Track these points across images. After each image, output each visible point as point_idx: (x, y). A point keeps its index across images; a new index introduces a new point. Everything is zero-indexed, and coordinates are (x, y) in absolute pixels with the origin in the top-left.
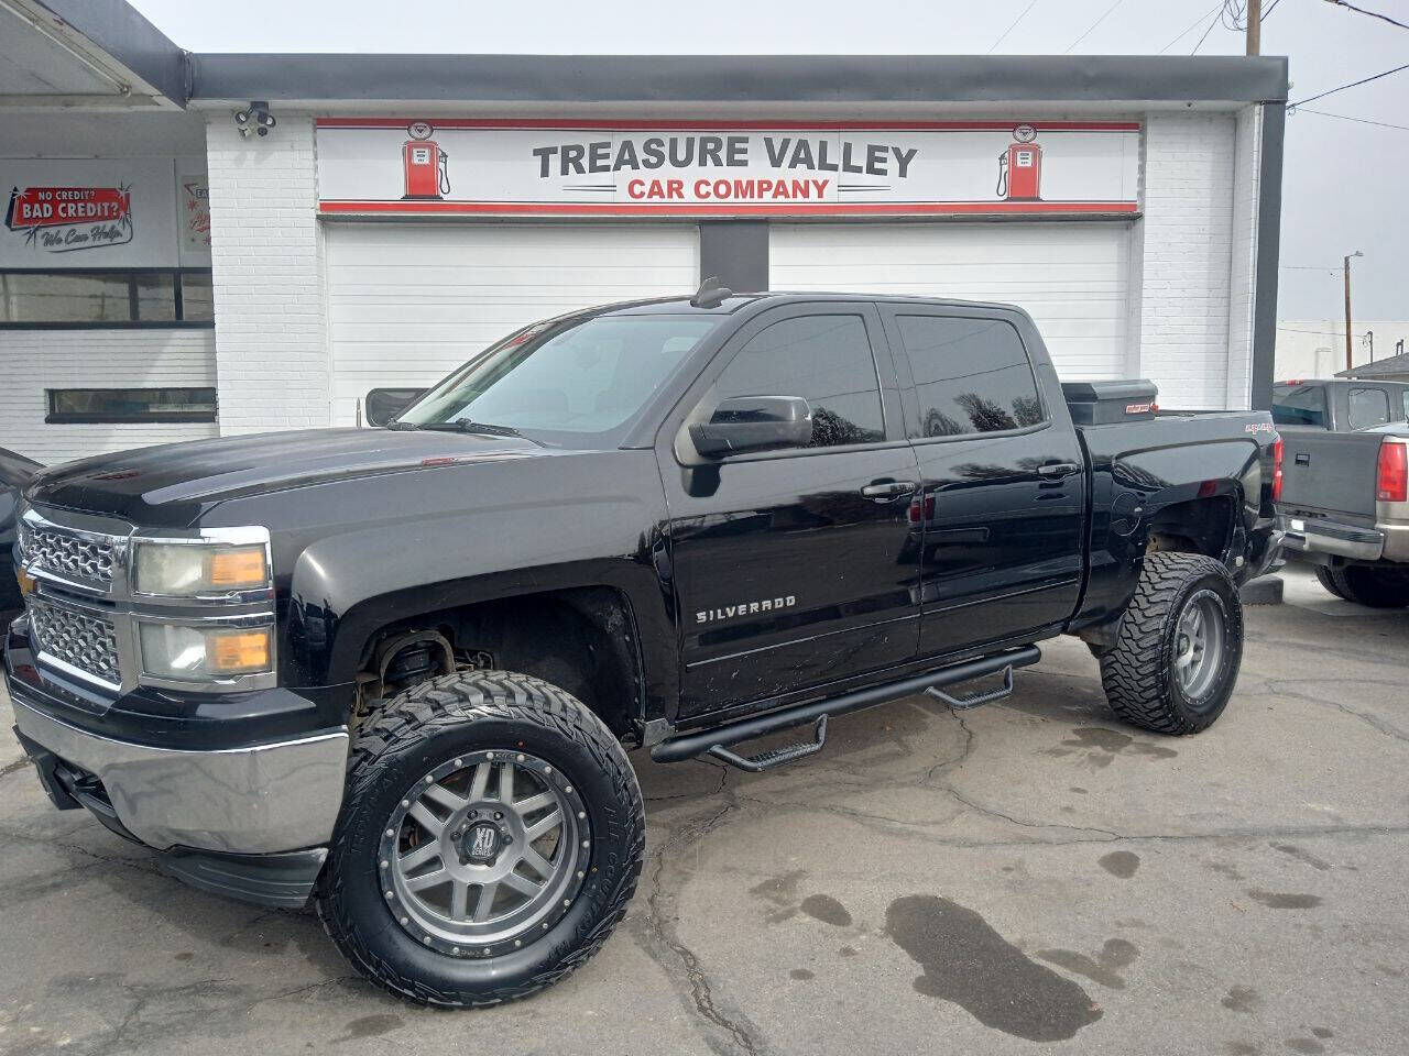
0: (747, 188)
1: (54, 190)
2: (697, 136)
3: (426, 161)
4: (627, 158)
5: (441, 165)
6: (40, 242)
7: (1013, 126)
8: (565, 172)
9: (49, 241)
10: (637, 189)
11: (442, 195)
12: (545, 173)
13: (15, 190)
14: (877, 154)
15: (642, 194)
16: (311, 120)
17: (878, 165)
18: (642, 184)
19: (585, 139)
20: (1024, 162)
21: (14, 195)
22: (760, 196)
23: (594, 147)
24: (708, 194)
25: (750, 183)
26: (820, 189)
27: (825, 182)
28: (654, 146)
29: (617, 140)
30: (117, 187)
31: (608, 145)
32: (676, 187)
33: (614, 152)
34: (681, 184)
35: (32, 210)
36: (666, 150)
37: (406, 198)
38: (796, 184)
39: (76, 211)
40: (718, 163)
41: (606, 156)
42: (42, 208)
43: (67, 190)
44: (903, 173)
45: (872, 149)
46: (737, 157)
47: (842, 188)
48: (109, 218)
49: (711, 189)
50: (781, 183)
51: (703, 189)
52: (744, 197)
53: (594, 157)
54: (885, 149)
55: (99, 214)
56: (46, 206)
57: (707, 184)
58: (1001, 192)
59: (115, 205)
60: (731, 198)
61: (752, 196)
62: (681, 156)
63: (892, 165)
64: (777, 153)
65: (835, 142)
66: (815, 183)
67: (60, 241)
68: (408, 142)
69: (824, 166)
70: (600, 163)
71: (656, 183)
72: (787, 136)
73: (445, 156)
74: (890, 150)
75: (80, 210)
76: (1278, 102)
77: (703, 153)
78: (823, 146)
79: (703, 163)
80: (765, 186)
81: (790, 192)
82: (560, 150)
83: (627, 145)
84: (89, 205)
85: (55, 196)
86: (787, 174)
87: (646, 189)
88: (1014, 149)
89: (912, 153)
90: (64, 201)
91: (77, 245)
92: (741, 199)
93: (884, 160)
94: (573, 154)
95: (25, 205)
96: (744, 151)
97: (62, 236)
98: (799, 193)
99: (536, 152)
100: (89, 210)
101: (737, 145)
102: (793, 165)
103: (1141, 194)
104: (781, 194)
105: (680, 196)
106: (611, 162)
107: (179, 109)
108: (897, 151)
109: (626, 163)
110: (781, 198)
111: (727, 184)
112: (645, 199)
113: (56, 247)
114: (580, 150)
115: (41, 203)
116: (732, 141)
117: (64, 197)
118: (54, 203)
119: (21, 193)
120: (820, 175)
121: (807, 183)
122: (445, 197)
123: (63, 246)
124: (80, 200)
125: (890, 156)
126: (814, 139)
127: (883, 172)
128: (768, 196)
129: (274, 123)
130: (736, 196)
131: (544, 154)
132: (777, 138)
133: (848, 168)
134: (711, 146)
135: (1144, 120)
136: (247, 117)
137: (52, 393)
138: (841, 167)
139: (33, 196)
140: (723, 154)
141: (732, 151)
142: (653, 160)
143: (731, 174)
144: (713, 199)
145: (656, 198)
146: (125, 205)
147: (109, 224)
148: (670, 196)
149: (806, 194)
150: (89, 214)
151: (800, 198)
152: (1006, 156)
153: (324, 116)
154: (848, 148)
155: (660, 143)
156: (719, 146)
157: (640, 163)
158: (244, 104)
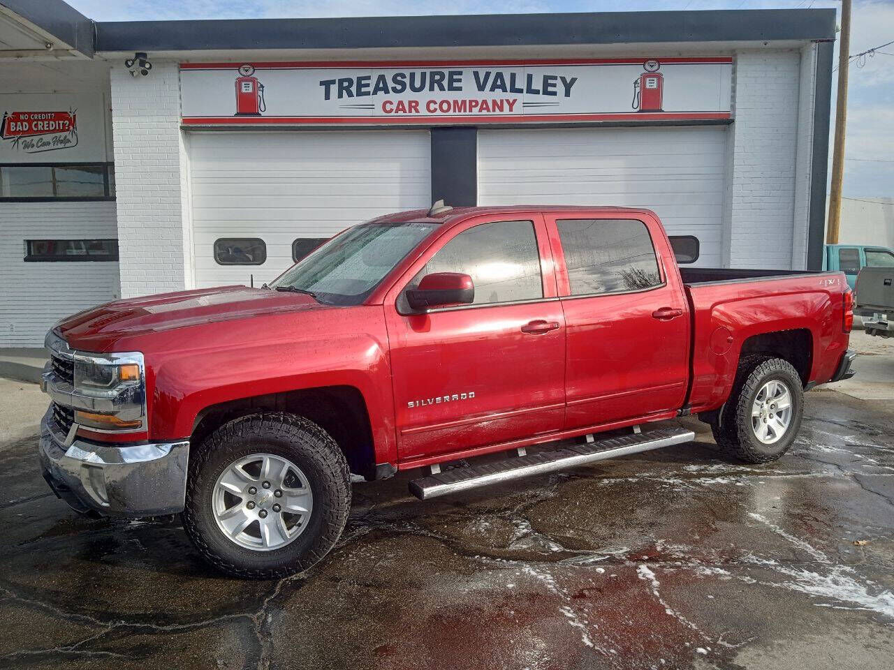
0: (461, 106)
1: (29, 114)
2: (428, 71)
3: (250, 90)
4: (381, 87)
5: (260, 93)
6: (21, 146)
7: (643, 61)
8: (340, 96)
9: (26, 146)
10: (388, 107)
11: (260, 112)
12: (327, 97)
13: (6, 113)
14: (550, 81)
15: (392, 110)
16: (176, 64)
17: (550, 89)
18: (391, 103)
19: (354, 74)
20: (651, 84)
21: (5, 117)
22: (471, 111)
23: (359, 79)
24: (435, 110)
25: (464, 102)
26: (511, 105)
27: (515, 101)
28: (399, 78)
29: (375, 74)
30: (68, 111)
31: (369, 78)
32: (414, 105)
33: (373, 82)
34: (417, 103)
35: (16, 126)
36: (407, 81)
37: (237, 114)
38: (494, 102)
39: (43, 126)
40: (442, 88)
41: (368, 85)
42: (22, 125)
43: (38, 113)
44: (567, 94)
45: (546, 78)
46: (455, 85)
47: (526, 104)
48: (63, 131)
49: (437, 106)
50: (485, 102)
51: (432, 106)
52: (460, 111)
53: (360, 86)
54: (555, 78)
55: (57, 128)
56: (24, 123)
57: (435, 103)
58: (635, 106)
59: (67, 122)
60: (451, 112)
61: (465, 111)
62: (417, 84)
63: (560, 88)
64: (482, 81)
65: (521, 74)
66: (508, 101)
67: (33, 146)
69: (514, 90)
70: (364, 90)
71: (401, 103)
72: (488, 70)
74: (559, 78)
75: (46, 126)
76: (828, 41)
77: (432, 81)
78: (513, 76)
79: (432, 89)
80: (474, 104)
81: (491, 108)
82: (337, 82)
83: (382, 78)
84: (51, 122)
85: (30, 117)
86: (488, 95)
87: (394, 107)
88: (644, 77)
89: (573, 80)
90: (35, 120)
91: (43, 148)
92: (457, 113)
93: (554, 85)
94: (346, 84)
95: (12, 123)
96: (460, 80)
97: (34, 142)
98: (497, 109)
99: (322, 83)
100: (51, 125)
101: (455, 77)
102: (492, 89)
103: (733, 107)
104: (484, 109)
105: (417, 111)
106: (371, 89)
107: (88, 58)
108: (563, 79)
109: (381, 89)
110: (484, 112)
111: (448, 102)
112: (393, 114)
113: (31, 150)
114: (350, 81)
115: (22, 121)
116: (451, 74)
117: (36, 118)
118: (30, 122)
119: (10, 115)
120: (511, 96)
121: (502, 101)
122: (263, 114)
123: (35, 149)
124: (45, 120)
125: (559, 82)
126: (507, 72)
127: (554, 94)
128: (475, 111)
129: (151, 67)
130: (455, 111)
131: (327, 84)
132: (482, 72)
133: (530, 91)
134: (437, 77)
135: (735, 55)
136: (133, 63)
137: (29, 242)
138: (525, 91)
139: (16, 117)
140: (445, 83)
141: (451, 81)
142: (399, 87)
143: (451, 96)
144: (439, 113)
145: (401, 113)
146: (73, 122)
147: (63, 134)
148: (410, 111)
149: (501, 109)
150: (51, 128)
151: (497, 112)
152: (639, 81)
153: (185, 62)
154: (530, 77)
155: (404, 76)
156: (443, 77)
157: (390, 89)
158: (131, 55)
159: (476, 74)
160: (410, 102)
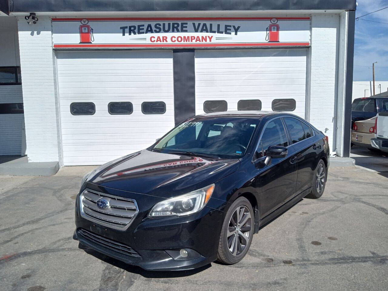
0: (187, 39)
2: (171, 23)
3: (87, 31)
4: (149, 30)
5: (91, 33)
7: (270, 19)
8: (130, 34)
10: (153, 39)
11: (91, 42)
12: (124, 34)
14: (228, 28)
16: (50, 19)
17: (228, 31)
18: (154, 37)
19: (136, 24)
20: (274, 30)
22: (192, 41)
23: (139, 26)
24: (175, 41)
25: (188, 37)
26: (210, 39)
27: (212, 37)
28: (158, 26)
29: (146, 24)
31: (143, 26)
32: (165, 39)
33: (145, 28)
34: (166, 38)
36: (162, 27)
37: (80, 43)
38: (203, 37)
40: (178, 31)
41: (143, 29)
45: (226, 26)
46: (184, 29)
47: (217, 39)
49: (176, 39)
50: (198, 37)
51: (174, 39)
52: (187, 41)
53: (139, 29)
54: (230, 26)
57: (175, 37)
58: (267, 39)
60: (182, 42)
61: (189, 41)
62: (167, 29)
63: (233, 31)
64: (197, 27)
65: (215, 24)
66: (209, 37)
68: (80, 26)
69: (211, 31)
70: (141, 31)
71: (159, 37)
72: (200, 22)
73: (92, 29)
74: (232, 26)
76: (353, 10)
77: (173, 27)
78: (211, 25)
79: (173, 31)
80: (193, 38)
81: (201, 40)
82: (128, 27)
83: (149, 26)
86: (200, 35)
87: (156, 39)
88: (271, 26)
89: (239, 27)
93: (230, 30)
94: (132, 28)
96: (186, 27)
98: (204, 40)
99: (121, 28)
101: (184, 25)
102: (201, 32)
103: (311, 40)
104: (198, 40)
105: (166, 41)
106: (145, 30)
107: (7, 15)
108: (234, 27)
110: (198, 42)
111: (181, 38)
112: (155, 42)
114: (135, 27)
116: (182, 24)
120: (210, 34)
121: (206, 37)
122: (93, 43)
125: (232, 28)
126: (208, 23)
127: (230, 34)
128: (194, 41)
129: (38, 20)
130: (184, 41)
131: (123, 28)
132: (197, 23)
133: (219, 32)
134: (176, 26)
135: (311, 17)
136: (29, 18)
138: (217, 32)
140: (179, 28)
141: (182, 27)
142: (158, 30)
143: (183, 34)
144: (177, 42)
145: (159, 42)
148: (163, 41)
149: (206, 41)
151: (204, 42)
152: (268, 28)
153: (55, 18)
154: (219, 26)
155: (160, 25)
156: (178, 25)
157: (154, 31)
158: (28, 14)
159: (194, 24)
160: (163, 37)
